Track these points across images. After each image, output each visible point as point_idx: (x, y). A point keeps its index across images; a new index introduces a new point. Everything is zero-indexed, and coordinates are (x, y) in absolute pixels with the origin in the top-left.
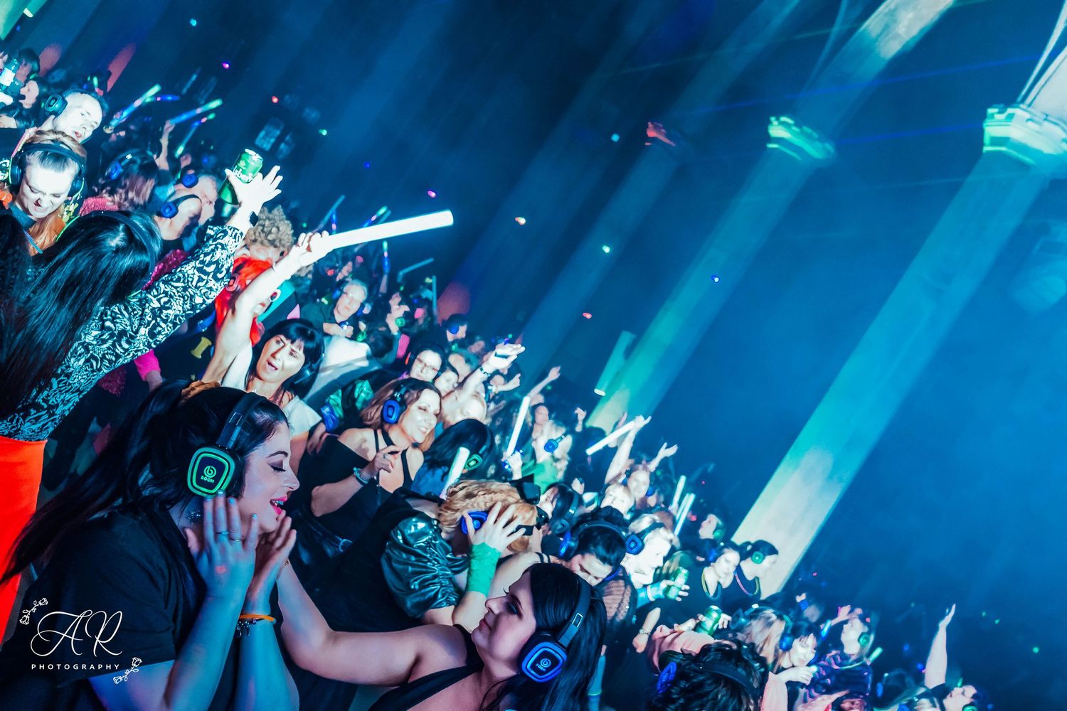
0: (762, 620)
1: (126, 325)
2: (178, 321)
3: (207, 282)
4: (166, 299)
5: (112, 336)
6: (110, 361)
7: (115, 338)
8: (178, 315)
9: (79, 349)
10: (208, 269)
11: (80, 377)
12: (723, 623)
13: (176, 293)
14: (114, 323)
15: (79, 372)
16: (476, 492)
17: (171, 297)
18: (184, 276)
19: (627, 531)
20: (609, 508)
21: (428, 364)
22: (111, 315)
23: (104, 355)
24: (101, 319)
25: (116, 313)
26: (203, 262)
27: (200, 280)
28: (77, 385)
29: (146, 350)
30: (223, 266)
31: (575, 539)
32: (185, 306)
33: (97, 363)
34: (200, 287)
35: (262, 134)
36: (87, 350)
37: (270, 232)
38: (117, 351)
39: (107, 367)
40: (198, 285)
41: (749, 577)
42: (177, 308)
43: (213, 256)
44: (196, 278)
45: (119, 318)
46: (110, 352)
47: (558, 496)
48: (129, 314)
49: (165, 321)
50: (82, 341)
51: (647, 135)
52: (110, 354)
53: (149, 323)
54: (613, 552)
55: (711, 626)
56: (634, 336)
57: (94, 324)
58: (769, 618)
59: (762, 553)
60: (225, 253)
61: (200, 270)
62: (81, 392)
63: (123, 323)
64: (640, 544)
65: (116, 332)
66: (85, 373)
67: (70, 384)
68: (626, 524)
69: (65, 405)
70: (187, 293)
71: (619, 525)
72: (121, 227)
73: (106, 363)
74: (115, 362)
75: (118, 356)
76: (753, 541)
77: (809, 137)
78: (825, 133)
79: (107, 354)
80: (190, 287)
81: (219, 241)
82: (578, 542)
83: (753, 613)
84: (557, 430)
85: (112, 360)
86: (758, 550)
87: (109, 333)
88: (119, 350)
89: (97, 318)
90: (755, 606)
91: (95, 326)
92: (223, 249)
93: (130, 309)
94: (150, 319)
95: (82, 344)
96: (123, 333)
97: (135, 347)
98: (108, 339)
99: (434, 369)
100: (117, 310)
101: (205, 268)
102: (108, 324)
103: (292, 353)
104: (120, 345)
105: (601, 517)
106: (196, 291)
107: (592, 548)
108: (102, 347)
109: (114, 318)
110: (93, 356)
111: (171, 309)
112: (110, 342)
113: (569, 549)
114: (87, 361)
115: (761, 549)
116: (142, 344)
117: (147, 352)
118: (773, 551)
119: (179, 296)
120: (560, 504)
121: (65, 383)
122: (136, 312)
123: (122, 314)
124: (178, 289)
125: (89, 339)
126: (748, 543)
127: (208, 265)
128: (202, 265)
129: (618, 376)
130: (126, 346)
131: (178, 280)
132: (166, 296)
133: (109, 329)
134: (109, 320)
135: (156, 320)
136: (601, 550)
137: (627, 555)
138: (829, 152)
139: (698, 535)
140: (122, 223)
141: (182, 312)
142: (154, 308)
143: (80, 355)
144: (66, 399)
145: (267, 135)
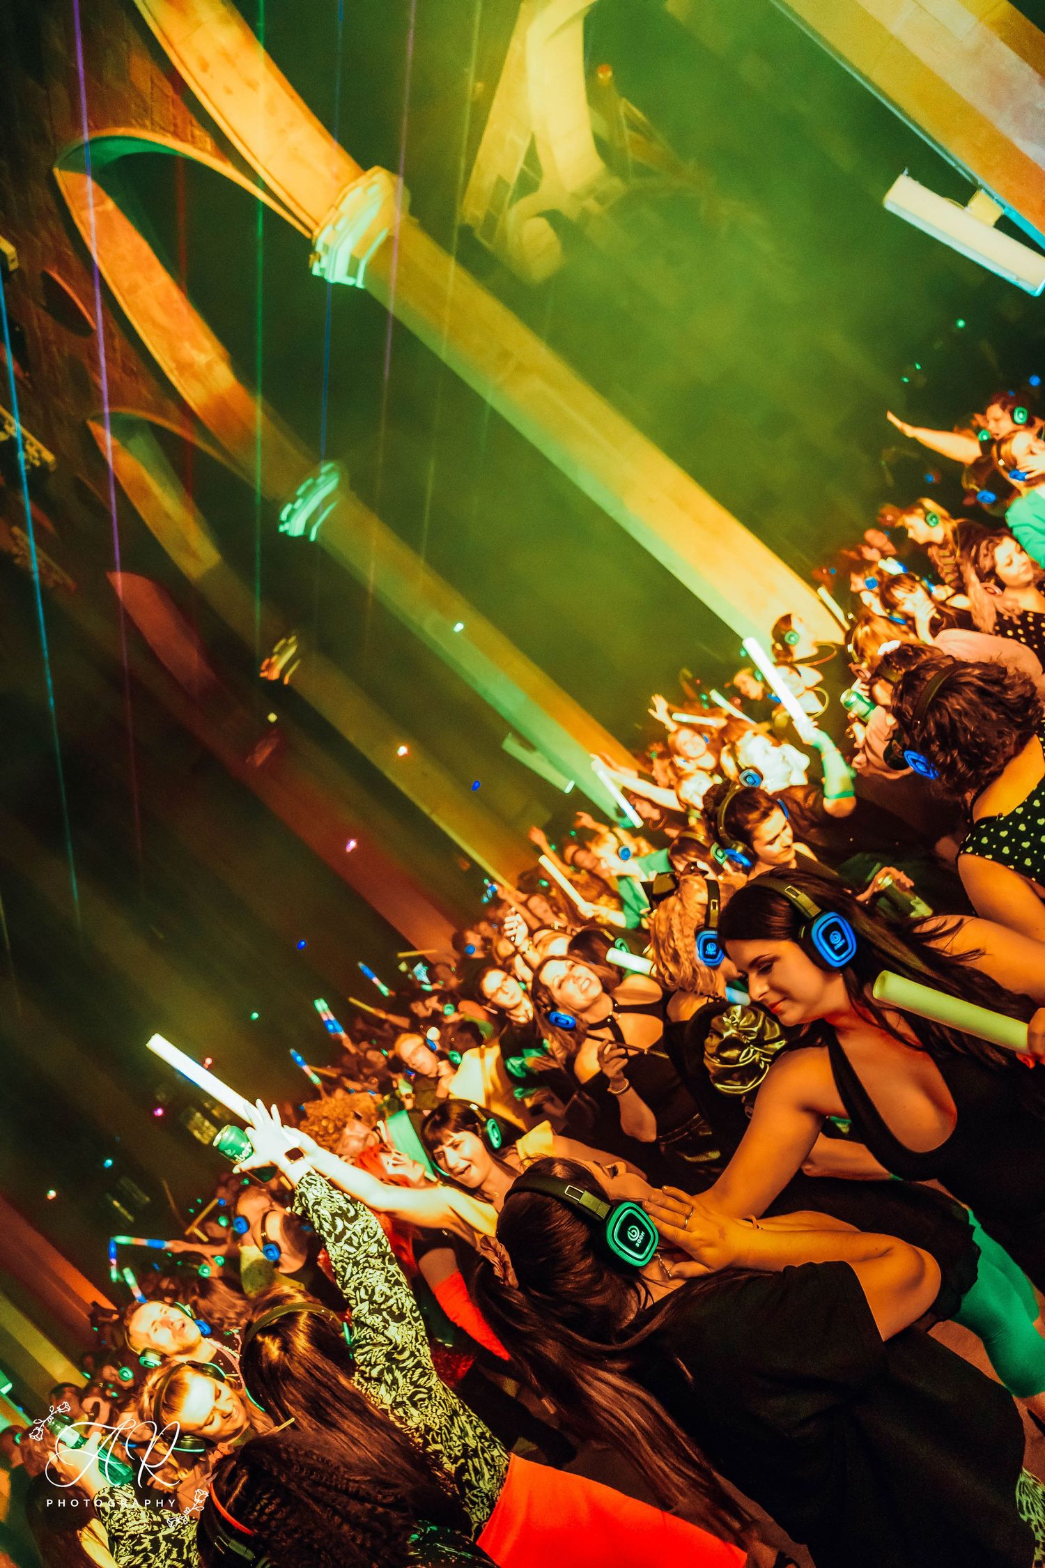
0: (867, 643)
1: (380, 1351)
2: (393, 1279)
3: (354, 1234)
4: (363, 1290)
5: (390, 1370)
6: (422, 1375)
7: (394, 1367)
8: (386, 1277)
9: (398, 1415)
10: (340, 1229)
11: (434, 1415)
12: (863, 689)
13: (358, 1276)
14: (376, 1365)
15: (426, 1416)
16: (671, 951)
17: (361, 1283)
18: (340, 1261)
19: (735, 783)
20: (705, 798)
21: (499, 985)
22: (367, 1366)
23: (412, 1383)
24: (369, 1380)
25: (365, 1359)
26: (329, 1234)
27: (349, 1241)
28: (443, 1420)
29: (420, 1324)
30: (340, 1208)
31: (734, 845)
32: (376, 1267)
33: (421, 1392)
34: (359, 1243)
35: (197, 1134)
36: (402, 1404)
37: (326, 1128)
38: (410, 1366)
39: (428, 1379)
40: (356, 1245)
41: (814, 652)
42: (376, 1280)
43: (325, 1219)
44: (346, 1247)
45: (370, 1358)
46: (409, 1375)
47: (684, 855)
48: (368, 1344)
49: (388, 1298)
50: (389, 1408)
51: (276, 680)
52: (412, 1375)
53: (385, 1321)
54: (759, 802)
55: (865, 705)
56: (510, 735)
57: (372, 1390)
58: (867, 634)
59: (787, 631)
60: (325, 1202)
61: (338, 1239)
62: (455, 1413)
63: (378, 1355)
64: (751, 772)
65: (387, 1364)
66: (430, 1408)
67: (440, 1429)
68: (728, 783)
69: (467, 1434)
70: (361, 1262)
71: (727, 790)
72: (260, 1338)
73: (422, 1381)
74: (424, 1368)
75: (418, 1365)
76: (772, 641)
77: (309, 489)
78: (309, 470)
79: (411, 1379)
80: (355, 1258)
81: (310, 1206)
82: (739, 842)
83: (857, 652)
84: (606, 842)
85: (421, 1373)
86: (783, 636)
87: (385, 1373)
88: (410, 1363)
89: (366, 1384)
90: (850, 648)
91: (374, 1388)
92: (319, 1204)
93: (363, 1342)
94: (381, 1318)
95: (393, 1409)
96: (389, 1356)
97: (411, 1343)
98: (393, 1375)
99: (505, 979)
100: (362, 1358)
101: (337, 1232)
102: (375, 1373)
103: (455, 1146)
104: (404, 1361)
105: (713, 810)
106: (362, 1249)
107: (749, 826)
108: (400, 1385)
109: (369, 1364)
110: (411, 1398)
111: (374, 1287)
112: (398, 1374)
113: (745, 854)
114: (414, 1405)
115: (783, 632)
116: (410, 1332)
117: (422, 1323)
118: (786, 619)
119: (363, 1273)
120: (693, 853)
121: (437, 1434)
122: (368, 1336)
123: (367, 1353)
124: (354, 1273)
125: (388, 1399)
126: (774, 647)
127: (335, 1227)
128: (333, 1235)
129: (553, 762)
130: (407, 1354)
131: (344, 1269)
132: (359, 1289)
133: (381, 1372)
134: (370, 1370)
135: (384, 1310)
136: (754, 816)
137: (762, 787)
138: (332, 470)
139: (755, 701)
140: (255, 1336)
141: (382, 1272)
142: (369, 1310)
143: (406, 1413)
144: (459, 1433)
145: (199, 1129)
